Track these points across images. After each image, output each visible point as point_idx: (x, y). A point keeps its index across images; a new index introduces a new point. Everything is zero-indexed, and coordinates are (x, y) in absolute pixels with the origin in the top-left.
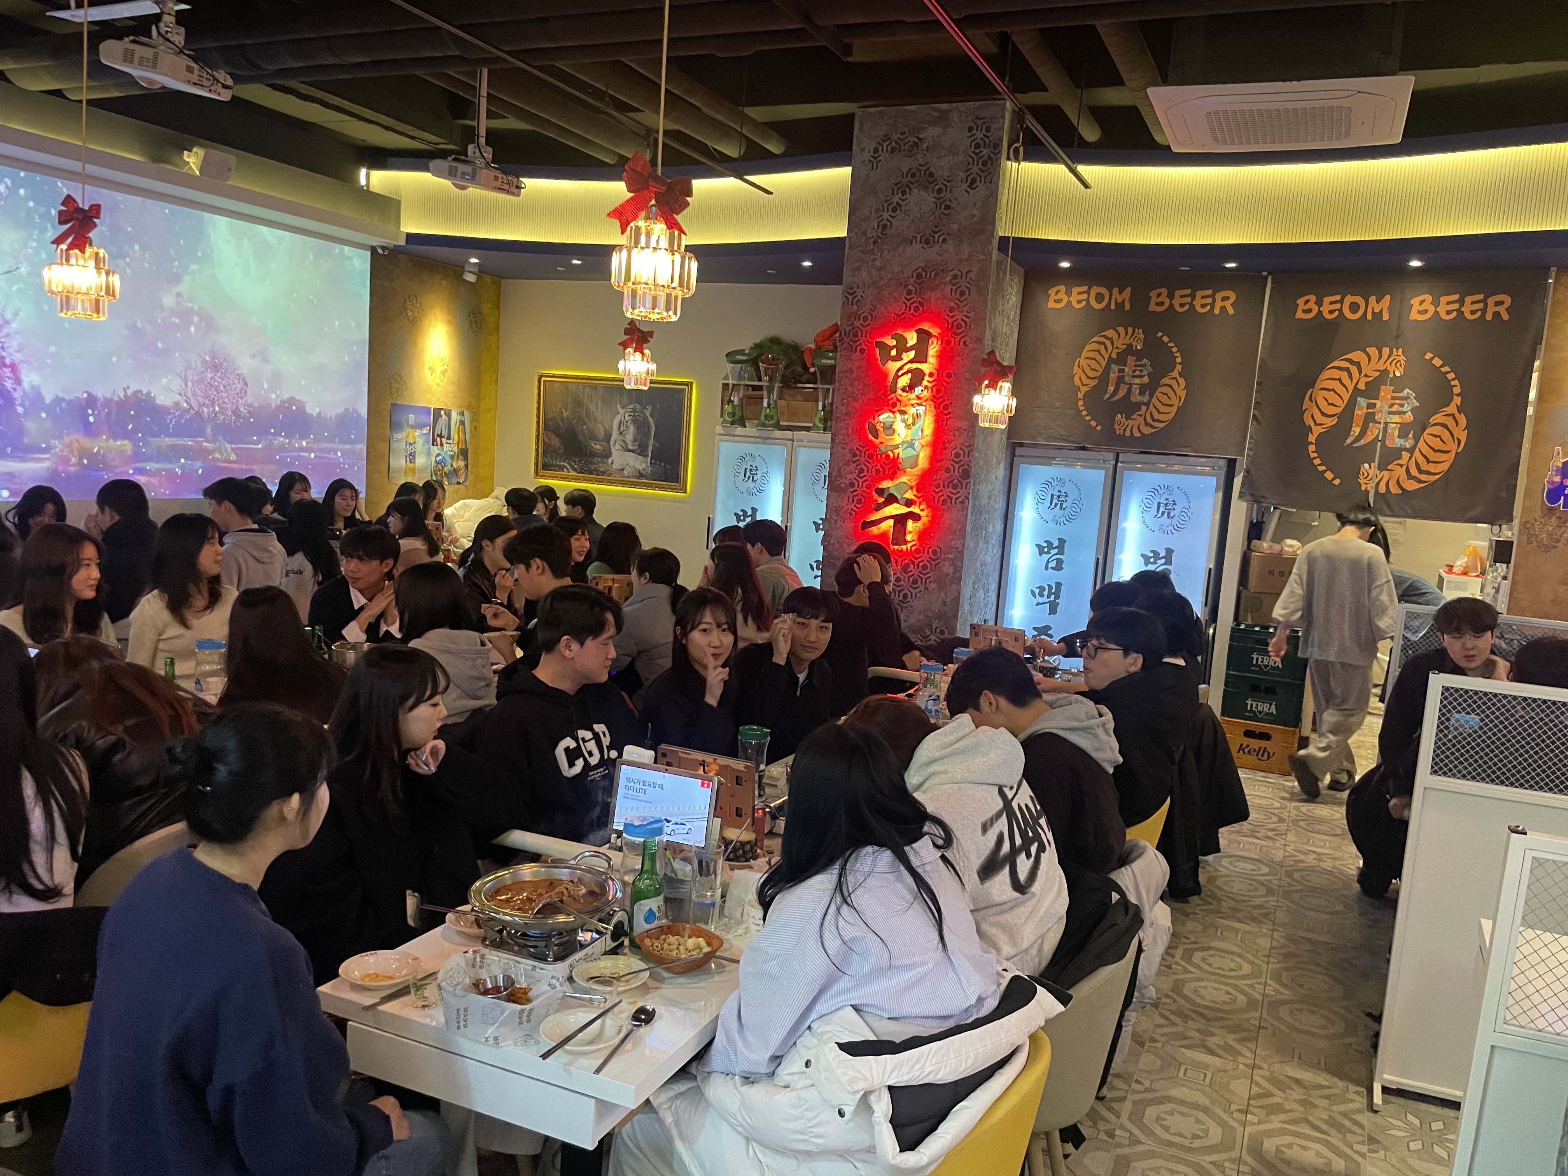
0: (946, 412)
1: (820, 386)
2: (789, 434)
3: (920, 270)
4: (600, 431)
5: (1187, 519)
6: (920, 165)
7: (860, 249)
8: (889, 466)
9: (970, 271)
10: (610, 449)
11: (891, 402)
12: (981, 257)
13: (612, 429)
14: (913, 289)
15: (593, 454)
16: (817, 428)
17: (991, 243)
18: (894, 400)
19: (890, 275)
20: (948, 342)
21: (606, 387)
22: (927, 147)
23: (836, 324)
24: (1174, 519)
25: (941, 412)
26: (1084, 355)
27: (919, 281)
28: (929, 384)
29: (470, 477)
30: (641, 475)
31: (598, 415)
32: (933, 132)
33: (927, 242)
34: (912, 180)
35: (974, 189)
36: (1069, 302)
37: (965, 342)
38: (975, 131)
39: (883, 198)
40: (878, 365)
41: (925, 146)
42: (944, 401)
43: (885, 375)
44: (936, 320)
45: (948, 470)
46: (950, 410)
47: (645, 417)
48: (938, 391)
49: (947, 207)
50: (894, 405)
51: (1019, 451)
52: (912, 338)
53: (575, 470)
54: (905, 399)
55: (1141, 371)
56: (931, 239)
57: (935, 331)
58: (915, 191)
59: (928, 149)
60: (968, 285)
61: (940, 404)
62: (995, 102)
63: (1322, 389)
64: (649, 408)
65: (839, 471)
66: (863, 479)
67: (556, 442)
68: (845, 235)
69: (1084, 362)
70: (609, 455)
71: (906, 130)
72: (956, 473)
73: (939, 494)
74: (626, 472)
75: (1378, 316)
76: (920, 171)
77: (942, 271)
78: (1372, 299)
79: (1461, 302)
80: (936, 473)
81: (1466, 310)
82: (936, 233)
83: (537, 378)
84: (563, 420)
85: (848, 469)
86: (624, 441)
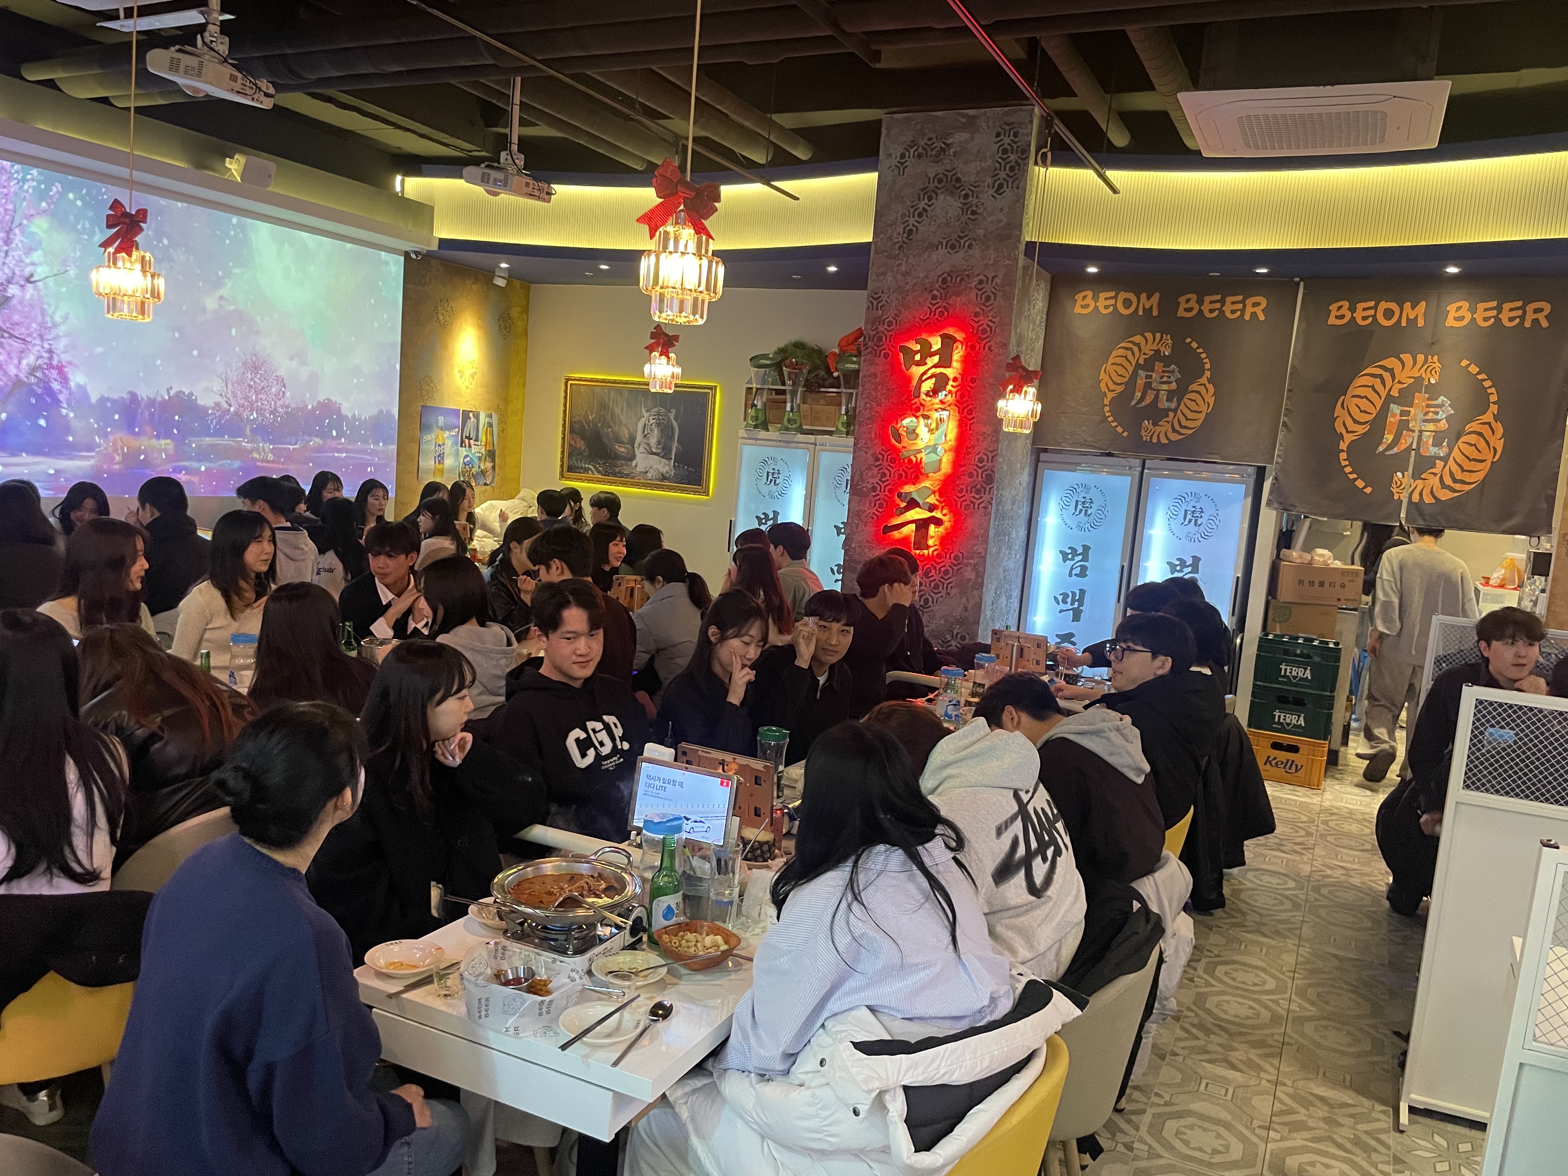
0: (970, 417)
1: (844, 390)
2: (811, 438)
3: (945, 275)
4: (625, 434)
5: (1215, 527)
6: (947, 171)
7: (886, 254)
8: (911, 471)
9: (996, 276)
10: (634, 452)
11: (914, 406)
12: (1007, 262)
13: (636, 431)
14: (938, 294)
15: (617, 457)
16: (840, 432)
17: (1017, 248)
18: (918, 404)
19: (915, 281)
20: (973, 347)
21: (631, 391)
22: (954, 153)
23: (860, 329)
24: (1201, 528)
25: (965, 417)
26: (1111, 360)
27: (945, 286)
28: (953, 389)
29: (497, 479)
30: (664, 478)
31: (623, 418)
32: (959, 138)
33: (953, 247)
34: (939, 186)
35: (1001, 194)
36: (1096, 307)
37: (989, 348)
38: (1002, 137)
39: (909, 203)
40: (903, 371)
41: (952, 151)
42: (968, 405)
43: (908, 379)
44: (961, 325)
45: (971, 475)
46: (974, 414)
47: (669, 419)
48: (962, 396)
49: (974, 213)
50: (918, 410)
51: (1043, 456)
52: (936, 343)
53: (599, 472)
54: (928, 404)
55: (1169, 377)
56: (958, 244)
57: (960, 336)
58: (941, 197)
59: (954, 155)
60: (994, 290)
61: (964, 409)
62: (1023, 107)
63: (1353, 397)
64: (674, 411)
65: (861, 475)
66: (886, 483)
67: (581, 445)
68: (871, 240)
69: (1110, 368)
70: (633, 457)
71: (934, 136)
72: (980, 479)
73: (962, 499)
74: (649, 475)
75: (1413, 322)
76: (947, 176)
77: (968, 276)
78: (1407, 305)
79: (1499, 309)
80: (959, 478)
81: (1504, 317)
82: (961, 238)
83: (564, 381)
84: (588, 423)
85: (870, 474)
86: (648, 444)
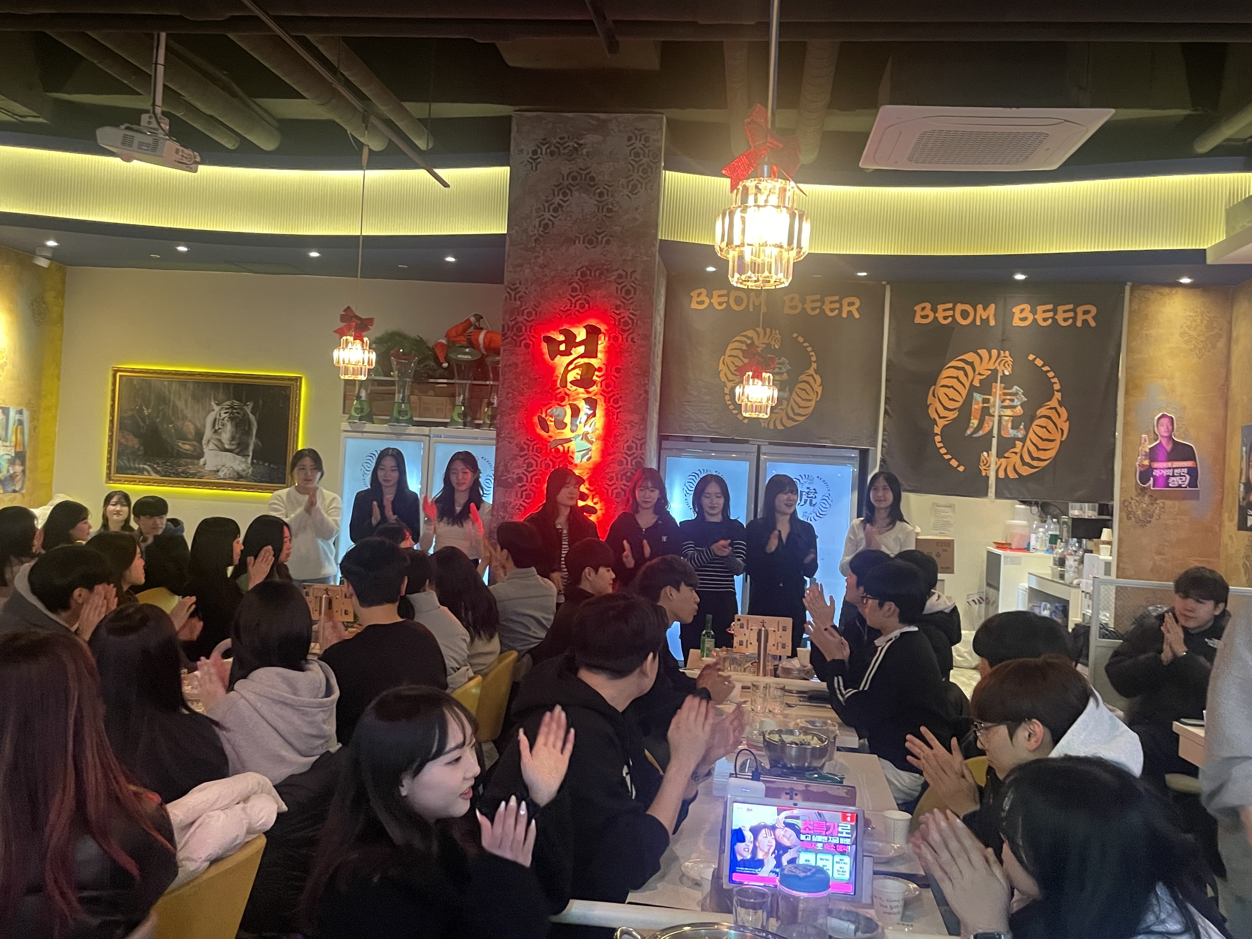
0: (616, 406)
2: (426, 430)
3: (584, 269)
4: (190, 428)
5: (828, 506)
6: (581, 169)
7: (522, 246)
9: (634, 271)
10: (202, 449)
11: (559, 396)
12: (645, 258)
13: (204, 426)
14: (578, 287)
15: (181, 455)
16: (457, 423)
17: (654, 245)
18: (563, 394)
19: (553, 274)
20: (616, 339)
21: (198, 383)
22: (587, 152)
23: (468, 320)
24: (816, 507)
25: (612, 406)
26: (728, 352)
27: (584, 279)
28: (598, 379)
30: (239, 477)
31: (189, 413)
32: (591, 139)
33: (590, 242)
34: (573, 183)
35: (636, 194)
36: (711, 303)
37: (632, 339)
38: (633, 141)
39: (544, 198)
40: (544, 360)
41: (584, 151)
42: (614, 395)
43: (552, 370)
44: (603, 317)
45: (621, 463)
46: (620, 404)
47: (245, 414)
48: (608, 386)
49: (610, 210)
50: (563, 399)
51: (665, 444)
52: (581, 334)
53: (157, 472)
54: (573, 393)
55: (780, 369)
56: (595, 239)
57: (603, 327)
58: (576, 194)
59: (588, 154)
60: (633, 284)
61: (610, 398)
62: (653, 115)
63: (942, 386)
64: (250, 405)
65: (506, 466)
67: (134, 442)
68: (506, 232)
69: (728, 360)
70: (201, 455)
71: (566, 135)
72: (629, 466)
73: (613, 487)
74: (221, 474)
75: (985, 321)
76: (581, 175)
77: (607, 270)
78: (980, 307)
79: (1055, 311)
80: (608, 466)
81: (1060, 317)
82: (599, 234)
83: (111, 373)
84: (143, 419)
85: (515, 464)
86: (220, 440)
